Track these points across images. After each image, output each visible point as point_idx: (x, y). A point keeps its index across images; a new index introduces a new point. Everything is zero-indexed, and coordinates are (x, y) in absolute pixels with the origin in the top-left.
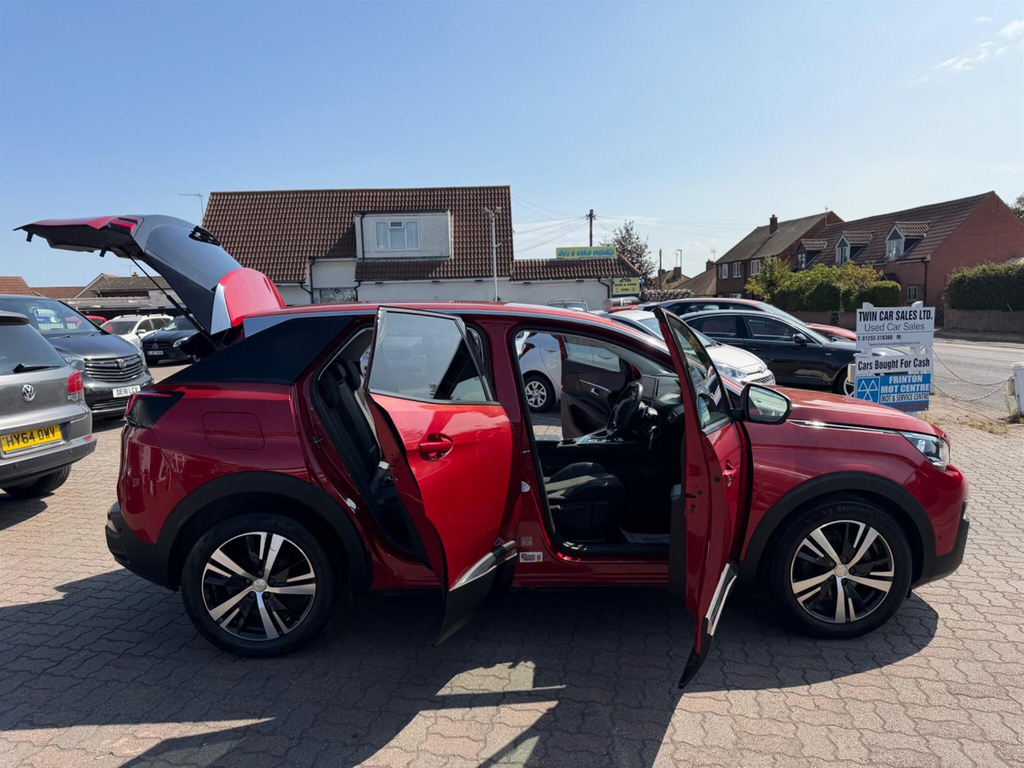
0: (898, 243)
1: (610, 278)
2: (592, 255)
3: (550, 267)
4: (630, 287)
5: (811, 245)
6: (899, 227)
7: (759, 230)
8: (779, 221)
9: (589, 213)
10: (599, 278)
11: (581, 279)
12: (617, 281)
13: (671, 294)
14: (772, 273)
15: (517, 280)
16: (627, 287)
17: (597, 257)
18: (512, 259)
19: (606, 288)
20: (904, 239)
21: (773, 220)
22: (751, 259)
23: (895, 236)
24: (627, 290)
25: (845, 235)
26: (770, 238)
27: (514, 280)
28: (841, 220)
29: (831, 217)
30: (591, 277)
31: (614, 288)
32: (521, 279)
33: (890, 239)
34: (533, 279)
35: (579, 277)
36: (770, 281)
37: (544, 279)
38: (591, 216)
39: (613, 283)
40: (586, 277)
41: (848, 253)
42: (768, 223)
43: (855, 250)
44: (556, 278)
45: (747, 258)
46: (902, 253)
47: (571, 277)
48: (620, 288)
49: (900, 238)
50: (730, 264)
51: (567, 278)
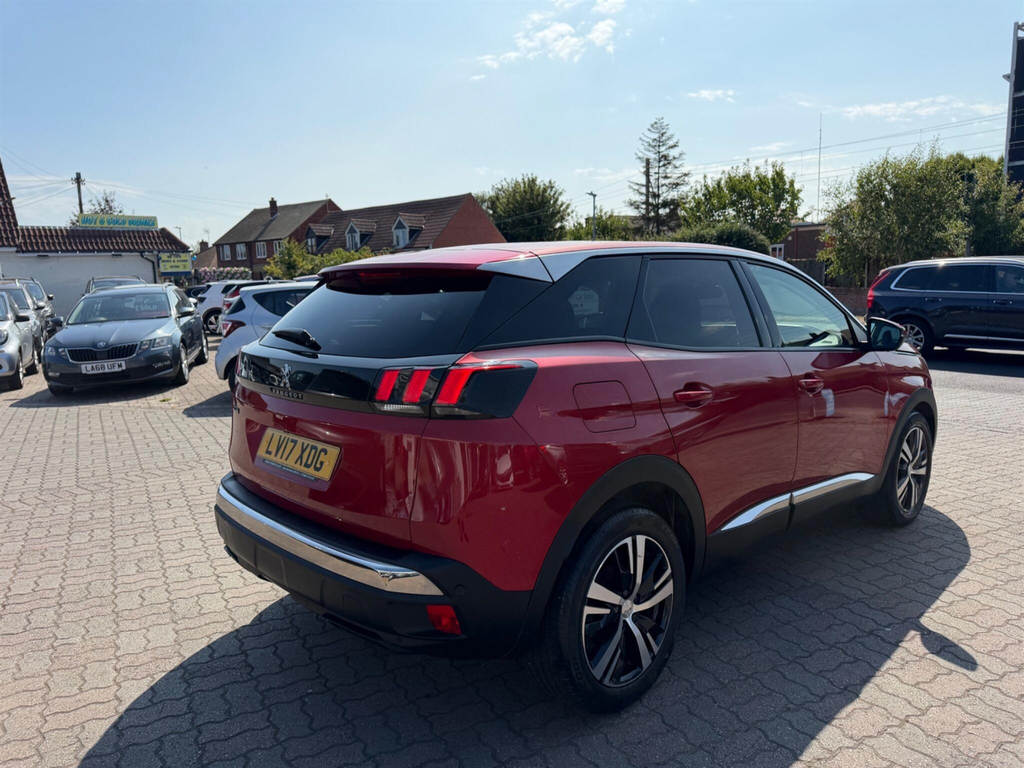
0: (403, 232)
1: (156, 253)
2: (127, 225)
3: (74, 237)
4: (180, 264)
5: (320, 229)
6: (403, 217)
7: (256, 213)
8: (278, 204)
9: (75, 176)
10: (142, 253)
11: (118, 252)
12: (164, 256)
13: (228, 273)
14: (290, 256)
15: (28, 251)
16: (176, 264)
17: (133, 227)
18: (16, 224)
19: (150, 265)
20: (408, 229)
21: (273, 203)
22: (256, 241)
23: (400, 226)
24: (178, 267)
25: (353, 222)
26: (272, 221)
27: (23, 252)
28: (339, 209)
29: (329, 205)
30: (130, 251)
31: (161, 264)
32: (33, 251)
33: (396, 228)
34: (51, 251)
35: (115, 250)
36: (289, 264)
37: (67, 251)
38: (78, 180)
39: (159, 259)
40: (125, 250)
41: (358, 239)
42: (268, 206)
43: (363, 237)
44: (83, 251)
45: (252, 239)
46: (407, 242)
47: (105, 251)
48: (168, 265)
49: (404, 227)
50: (233, 246)
51: (99, 251)
